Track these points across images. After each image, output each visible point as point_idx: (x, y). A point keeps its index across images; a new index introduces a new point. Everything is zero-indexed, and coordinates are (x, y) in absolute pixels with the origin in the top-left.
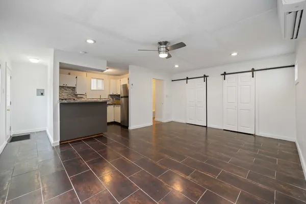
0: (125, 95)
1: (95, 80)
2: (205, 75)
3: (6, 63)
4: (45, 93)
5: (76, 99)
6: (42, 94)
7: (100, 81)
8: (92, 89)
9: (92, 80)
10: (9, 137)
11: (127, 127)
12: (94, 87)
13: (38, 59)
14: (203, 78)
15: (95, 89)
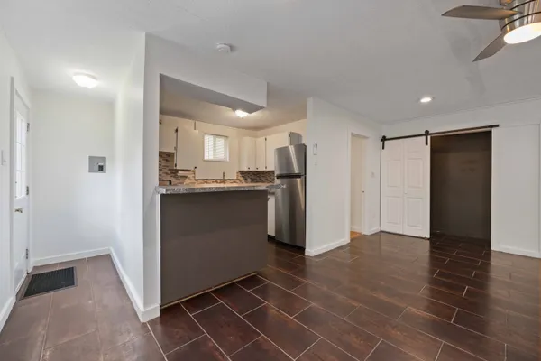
0: (284, 172)
1: (211, 138)
2: (427, 132)
3: (12, 79)
4: (108, 167)
5: (173, 180)
6: (101, 169)
7: (221, 142)
8: (206, 158)
9: (207, 137)
10: (25, 275)
11: (302, 249)
12: (208, 155)
13: (94, 78)
14: (424, 138)
15: (211, 158)
